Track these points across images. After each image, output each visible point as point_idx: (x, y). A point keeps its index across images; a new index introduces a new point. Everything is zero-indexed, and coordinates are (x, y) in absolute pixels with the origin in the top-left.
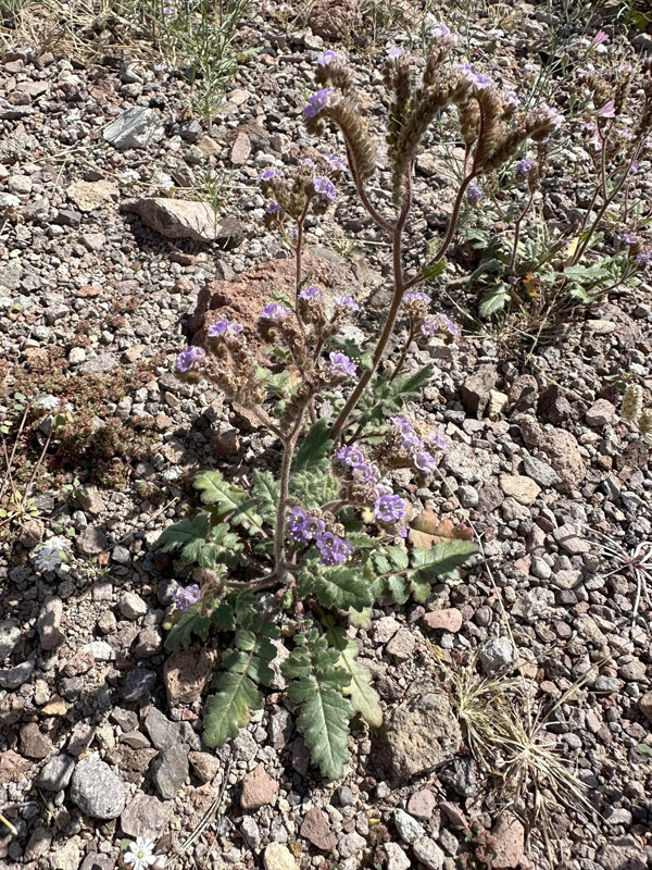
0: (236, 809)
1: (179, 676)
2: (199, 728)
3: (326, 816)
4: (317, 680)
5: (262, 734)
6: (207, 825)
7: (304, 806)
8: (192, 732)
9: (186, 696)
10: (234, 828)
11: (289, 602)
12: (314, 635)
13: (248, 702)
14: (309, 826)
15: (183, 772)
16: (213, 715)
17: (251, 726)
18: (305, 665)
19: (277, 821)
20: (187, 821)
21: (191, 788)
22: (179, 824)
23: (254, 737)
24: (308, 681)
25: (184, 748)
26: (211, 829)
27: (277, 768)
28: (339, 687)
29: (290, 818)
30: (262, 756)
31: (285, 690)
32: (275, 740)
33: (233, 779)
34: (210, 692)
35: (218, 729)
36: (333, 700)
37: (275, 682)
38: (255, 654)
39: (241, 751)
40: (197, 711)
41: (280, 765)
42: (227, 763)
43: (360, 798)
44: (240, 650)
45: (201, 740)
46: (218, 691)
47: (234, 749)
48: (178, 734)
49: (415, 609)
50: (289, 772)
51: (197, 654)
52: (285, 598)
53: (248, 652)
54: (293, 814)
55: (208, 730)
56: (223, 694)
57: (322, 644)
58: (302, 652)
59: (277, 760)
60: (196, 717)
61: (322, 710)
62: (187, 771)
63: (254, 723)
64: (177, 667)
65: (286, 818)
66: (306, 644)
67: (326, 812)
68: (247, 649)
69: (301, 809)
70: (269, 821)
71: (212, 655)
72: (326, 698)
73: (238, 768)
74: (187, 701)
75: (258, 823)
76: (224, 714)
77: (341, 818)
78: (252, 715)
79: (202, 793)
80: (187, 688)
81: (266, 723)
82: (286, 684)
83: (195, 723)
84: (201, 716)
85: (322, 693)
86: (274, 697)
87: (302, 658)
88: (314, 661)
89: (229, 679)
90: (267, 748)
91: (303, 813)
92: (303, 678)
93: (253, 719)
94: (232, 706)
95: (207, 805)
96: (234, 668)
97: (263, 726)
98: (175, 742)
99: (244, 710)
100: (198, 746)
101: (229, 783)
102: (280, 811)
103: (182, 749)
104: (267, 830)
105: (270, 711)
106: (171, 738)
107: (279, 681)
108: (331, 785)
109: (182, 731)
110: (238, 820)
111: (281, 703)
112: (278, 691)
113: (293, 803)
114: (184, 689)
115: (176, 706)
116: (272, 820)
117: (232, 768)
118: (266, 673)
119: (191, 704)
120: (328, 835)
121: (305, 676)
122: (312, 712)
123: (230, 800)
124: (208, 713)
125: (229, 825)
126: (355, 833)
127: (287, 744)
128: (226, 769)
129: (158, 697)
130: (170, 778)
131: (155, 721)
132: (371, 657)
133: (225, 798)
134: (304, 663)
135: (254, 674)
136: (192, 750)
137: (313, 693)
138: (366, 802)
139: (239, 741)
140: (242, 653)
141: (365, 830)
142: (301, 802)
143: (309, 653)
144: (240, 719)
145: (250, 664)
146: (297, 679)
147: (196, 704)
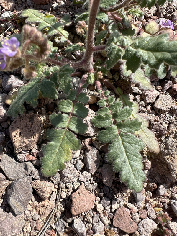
0: (67, 213)
1: (20, 134)
2: (37, 165)
3: (128, 211)
4: (118, 128)
5: (81, 165)
6: (49, 226)
7: (113, 206)
8: (33, 168)
9: (26, 146)
10: (68, 226)
11: (92, 81)
12: (112, 100)
13: (70, 146)
14: (118, 219)
15: (29, 195)
16: (46, 157)
17: (73, 160)
18: (108, 119)
19: (96, 218)
20: (35, 225)
21: (36, 203)
22: (29, 228)
23: (76, 167)
24: (111, 129)
25: (28, 179)
26: (51, 228)
27: (93, 184)
28: (133, 131)
29: (104, 214)
30: (82, 179)
31: (94, 136)
32: (90, 168)
33: (64, 195)
34: (42, 142)
35: (51, 165)
36: (129, 140)
37: (88, 132)
38: (73, 115)
39: (67, 177)
40: (35, 155)
41: (94, 182)
42: (59, 185)
43: (146, 196)
44: (62, 113)
45: (40, 172)
46: (49, 141)
47: (63, 176)
48: (23, 170)
49: (167, 82)
50: (101, 185)
51: (31, 119)
52: (89, 77)
53: (68, 114)
54: (107, 212)
55: (44, 167)
56: (52, 143)
57: (118, 105)
58: (105, 111)
59: (92, 179)
60: (35, 158)
61: (122, 147)
62: (32, 194)
63: (74, 159)
64: (18, 128)
65: (102, 215)
66: (107, 106)
67: (128, 208)
68: (67, 111)
69: (111, 208)
70: (91, 219)
71: (43, 118)
72: (125, 139)
73: (67, 187)
74: (27, 149)
75: (83, 221)
76: (55, 155)
77: (137, 210)
78: (73, 154)
79: (44, 206)
80: (27, 141)
81: (82, 158)
82: (95, 132)
83: (34, 162)
84: (38, 158)
85: (122, 136)
86: (87, 141)
87: (106, 115)
88: (115, 116)
89: (56, 132)
90: (85, 173)
91: (113, 210)
92: (108, 128)
93: (74, 156)
94: (59, 150)
95: (47, 213)
96: (59, 125)
97: (80, 159)
98: (22, 175)
99: (68, 152)
100: (38, 177)
101: (61, 198)
102: (97, 212)
103: (27, 180)
104: (91, 225)
105: (85, 150)
106: (19, 172)
107: (90, 131)
108: (128, 191)
109: (26, 168)
110: (70, 220)
111: (91, 144)
112: (89, 137)
113: (106, 205)
114: (24, 142)
115: (20, 153)
116: (92, 217)
117: (63, 188)
118: (82, 126)
119: (31, 150)
120: (131, 223)
121: (109, 126)
122: (116, 149)
123: (63, 209)
124: (42, 156)
125: (64, 225)
126: (148, 219)
127: (98, 169)
128: (58, 189)
129: (8, 148)
130: (20, 201)
131: (7, 163)
132: (144, 112)
133: (59, 208)
134: (107, 118)
135: (73, 128)
136: (34, 179)
137: (115, 137)
138: (151, 198)
139: (66, 171)
140: (64, 115)
141: (154, 216)
142: (111, 204)
143: (109, 111)
144: (66, 157)
145: (70, 121)
146: (104, 128)
147: (34, 151)
